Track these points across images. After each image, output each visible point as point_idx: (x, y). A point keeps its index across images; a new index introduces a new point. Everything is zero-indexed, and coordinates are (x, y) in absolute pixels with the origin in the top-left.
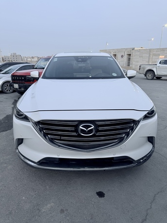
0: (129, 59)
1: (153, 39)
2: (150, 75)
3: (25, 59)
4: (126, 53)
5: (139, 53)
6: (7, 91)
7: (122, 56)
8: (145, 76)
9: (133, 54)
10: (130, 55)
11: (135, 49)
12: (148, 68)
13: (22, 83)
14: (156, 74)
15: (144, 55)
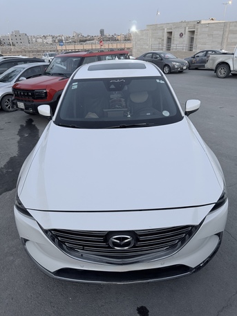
0: (192, 39)
1: (230, 2)
2: (223, 71)
3: (34, 40)
4: (187, 30)
5: (207, 29)
6: (9, 108)
7: (181, 35)
8: (216, 72)
9: (199, 30)
10: (193, 32)
11: (202, 22)
12: (221, 59)
13: (29, 101)
14: (232, 69)
15: (215, 32)
